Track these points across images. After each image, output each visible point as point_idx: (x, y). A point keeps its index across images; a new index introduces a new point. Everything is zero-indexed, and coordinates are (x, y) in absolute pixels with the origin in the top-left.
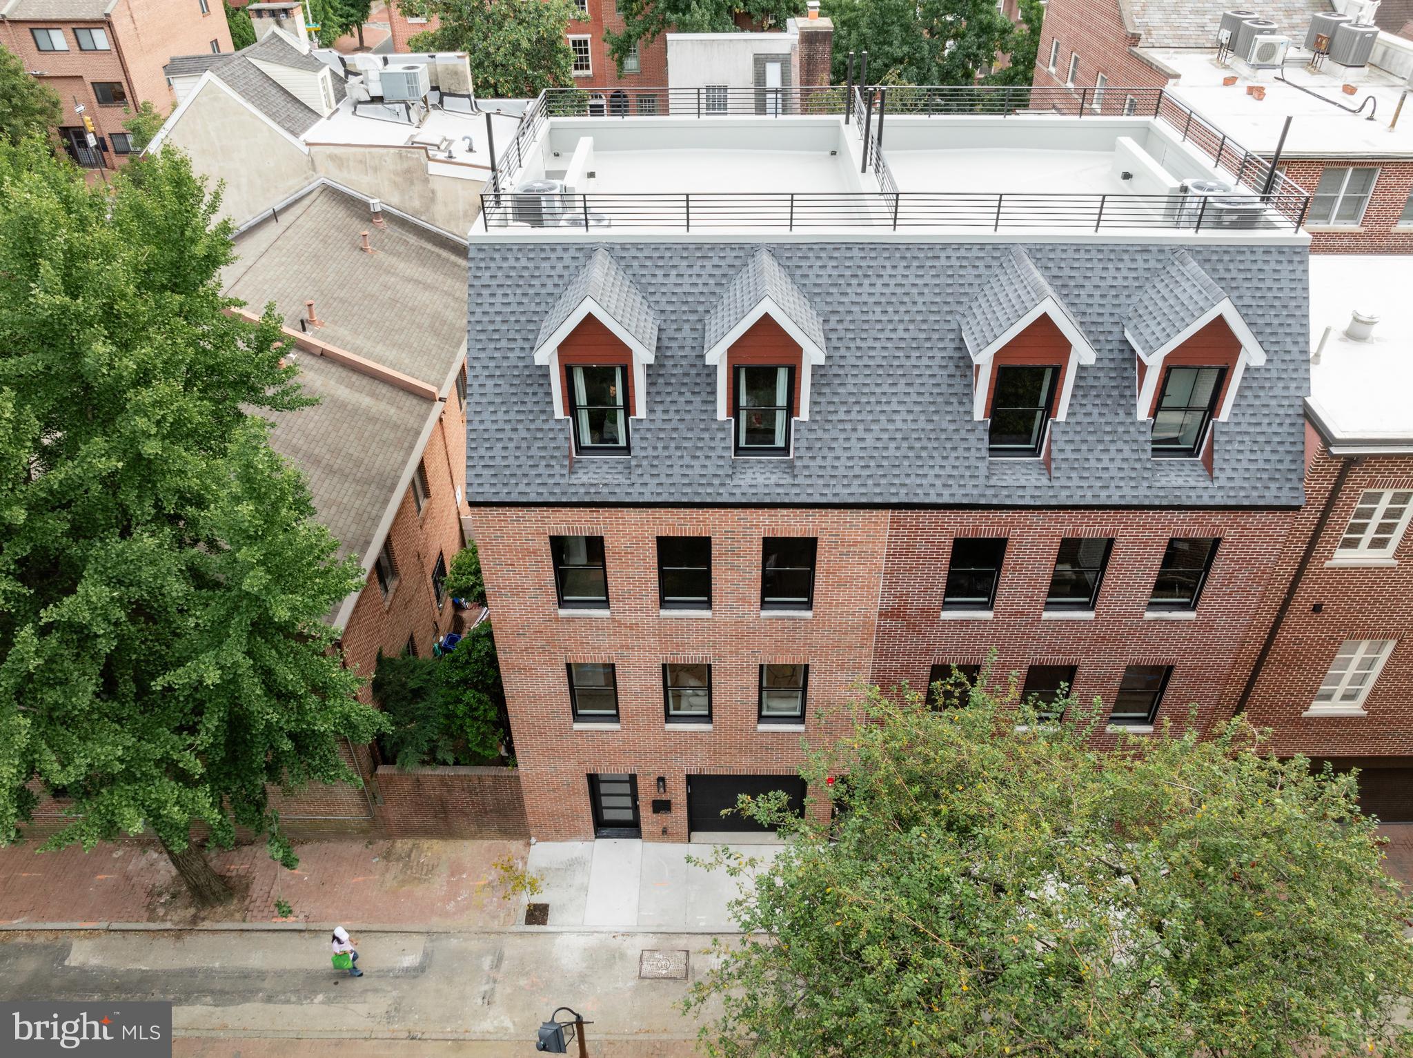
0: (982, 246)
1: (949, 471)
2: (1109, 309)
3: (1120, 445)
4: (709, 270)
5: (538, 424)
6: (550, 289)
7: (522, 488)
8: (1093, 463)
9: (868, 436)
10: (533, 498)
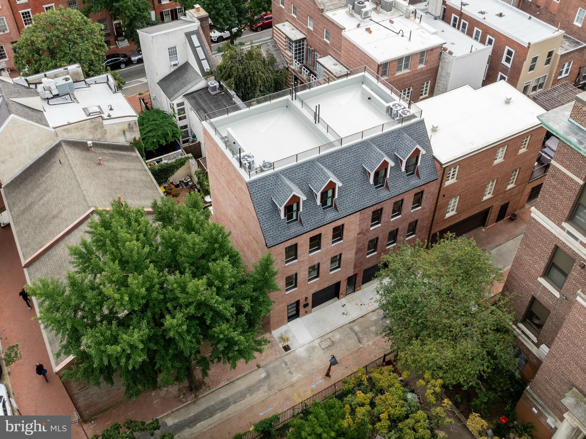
0: (361, 143)
1: (369, 198)
2: (390, 148)
3: (401, 179)
4: (305, 170)
5: (278, 222)
6: (270, 188)
7: (280, 239)
8: (397, 185)
9: (351, 196)
10: (283, 240)
